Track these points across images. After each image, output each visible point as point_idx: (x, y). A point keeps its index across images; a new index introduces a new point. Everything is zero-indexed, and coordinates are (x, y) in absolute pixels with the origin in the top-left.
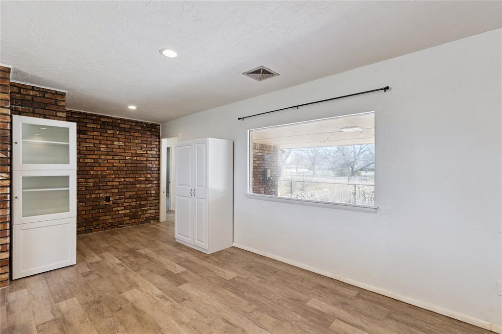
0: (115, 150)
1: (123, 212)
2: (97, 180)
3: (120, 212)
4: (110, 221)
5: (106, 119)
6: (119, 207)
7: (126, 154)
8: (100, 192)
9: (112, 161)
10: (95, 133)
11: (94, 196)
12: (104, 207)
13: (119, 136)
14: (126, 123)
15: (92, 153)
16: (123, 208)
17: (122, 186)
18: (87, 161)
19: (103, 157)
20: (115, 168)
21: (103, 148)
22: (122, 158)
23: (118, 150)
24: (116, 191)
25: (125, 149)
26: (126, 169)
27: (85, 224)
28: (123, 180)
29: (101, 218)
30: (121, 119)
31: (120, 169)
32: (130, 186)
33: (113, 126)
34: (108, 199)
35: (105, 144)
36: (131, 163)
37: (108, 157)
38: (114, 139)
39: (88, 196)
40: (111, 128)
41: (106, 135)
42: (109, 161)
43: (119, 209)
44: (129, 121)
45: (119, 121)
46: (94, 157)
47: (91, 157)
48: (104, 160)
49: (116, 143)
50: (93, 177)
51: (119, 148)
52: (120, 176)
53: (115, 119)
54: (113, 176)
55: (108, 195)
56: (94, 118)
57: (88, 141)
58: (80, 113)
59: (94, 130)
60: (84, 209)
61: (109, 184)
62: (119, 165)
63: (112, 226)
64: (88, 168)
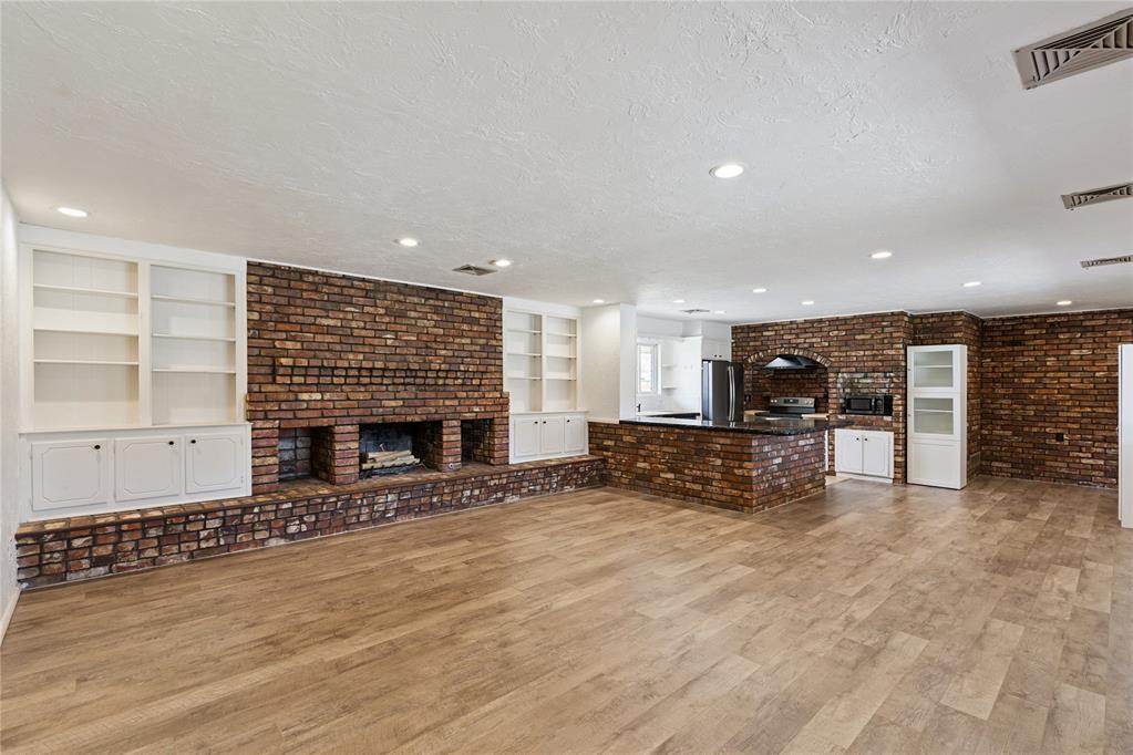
0: (1072, 363)
1: (1091, 461)
2: (1042, 408)
3: (1084, 461)
4: (1063, 470)
5: (1056, 319)
6: (1081, 451)
7: (1095, 369)
8: (1047, 424)
9: (1067, 380)
10: (1038, 342)
11: (1035, 430)
12: (1051, 448)
13: (1082, 341)
14: (1096, 317)
15: (1033, 369)
16: (1090, 455)
17: (1085, 420)
18: (1024, 380)
19: (1051, 375)
20: (1072, 392)
21: (1051, 361)
22: (1087, 374)
23: (1079, 363)
24: (1076, 426)
25: (1094, 361)
26: (1096, 392)
27: (1022, 466)
28: (1089, 410)
29: (1048, 463)
30: (1085, 314)
31: (1083, 393)
32: (1104, 421)
33: (1069, 327)
34: (1059, 437)
35: (1054, 356)
36: (1107, 382)
37: (1059, 375)
38: (1071, 346)
39: (1027, 429)
40: (1065, 330)
41: (1057, 342)
42: (1061, 380)
43: (1081, 455)
44: (1102, 313)
45: (1081, 317)
46: (1036, 375)
47: (1030, 375)
48: (1053, 378)
49: (1074, 352)
50: (1034, 403)
51: (1081, 359)
52: (1083, 404)
53: (1073, 315)
54: (1070, 403)
55: (1059, 431)
56: (1035, 320)
57: (1026, 353)
58: (1015, 318)
59: (1035, 337)
60: (1020, 445)
61: (1061, 414)
62: (1081, 386)
63: (1068, 478)
64: (1027, 391)
